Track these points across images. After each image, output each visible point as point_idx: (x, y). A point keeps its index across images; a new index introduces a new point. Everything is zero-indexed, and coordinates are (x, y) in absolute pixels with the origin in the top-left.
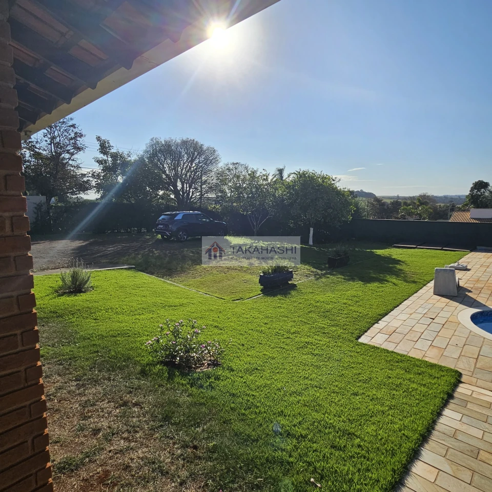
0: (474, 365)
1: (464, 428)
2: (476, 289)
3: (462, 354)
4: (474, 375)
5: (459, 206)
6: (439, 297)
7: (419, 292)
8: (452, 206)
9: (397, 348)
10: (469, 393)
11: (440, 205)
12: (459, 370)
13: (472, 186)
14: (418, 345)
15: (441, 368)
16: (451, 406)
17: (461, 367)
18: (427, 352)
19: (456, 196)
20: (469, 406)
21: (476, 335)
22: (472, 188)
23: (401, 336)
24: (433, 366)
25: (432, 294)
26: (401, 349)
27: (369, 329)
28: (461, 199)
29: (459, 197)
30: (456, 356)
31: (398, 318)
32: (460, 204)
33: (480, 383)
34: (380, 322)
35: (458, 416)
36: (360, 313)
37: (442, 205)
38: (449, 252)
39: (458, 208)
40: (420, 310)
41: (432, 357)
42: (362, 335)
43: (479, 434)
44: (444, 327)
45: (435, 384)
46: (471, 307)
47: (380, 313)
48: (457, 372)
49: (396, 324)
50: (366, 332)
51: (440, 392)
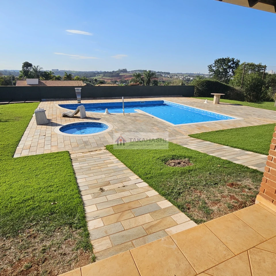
0: (71, 147)
1: (82, 165)
2: (54, 118)
3: (65, 145)
4: (73, 150)
5: (17, 77)
6: (41, 126)
7: (28, 126)
8: (13, 77)
9: (37, 153)
10: (75, 156)
11: (5, 76)
12: (68, 151)
13: (22, 65)
14: (45, 148)
15: (61, 153)
16: (73, 162)
17: (67, 149)
18: (52, 149)
19: (12, 70)
20: (78, 159)
21: (65, 136)
22: (23, 66)
23: (35, 148)
24: (57, 153)
25: (36, 125)
26: (39, 152)
27: (15, 150)
28: (15, 73)
29: (14, 71)
30: (63, 146)
31: (27, 140)
32: (17, 76)
33: (76, 152)
34: (19, 145)
35: (78, 163)
36: (4, 144)
37: (6, 76)
38: (30, 103)
39: (16, 78)
40: (36, 134)
41: (55, 150)
42: (14, 154)
43: (87, 164)
44: (52, 137)
45: (64, 158)
46: (57, 126)
47: (16, 141)
48: (67, 151)
49: (28, 143)
50: (15, 152)
51: (68, 160)
